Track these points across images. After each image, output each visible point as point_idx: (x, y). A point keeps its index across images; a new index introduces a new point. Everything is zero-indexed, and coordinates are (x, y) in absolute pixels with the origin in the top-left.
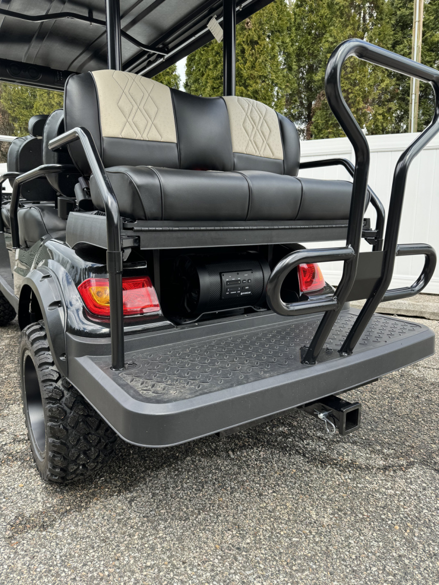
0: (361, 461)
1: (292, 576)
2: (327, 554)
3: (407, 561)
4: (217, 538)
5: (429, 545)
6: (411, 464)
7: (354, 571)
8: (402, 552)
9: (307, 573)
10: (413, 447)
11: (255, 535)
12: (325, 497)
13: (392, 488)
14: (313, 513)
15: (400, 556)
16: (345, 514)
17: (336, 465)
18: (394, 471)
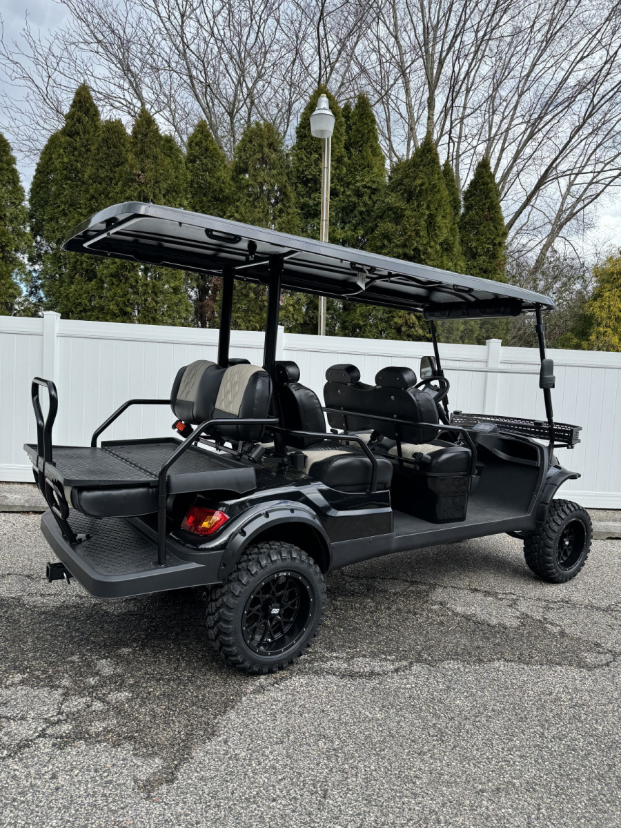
0: (377, 669)
1: (378, 755)
2: (391, 736)
3: (439, 726)
4: (315, 748)
5: (447, 713)
6: (411, 664)
7: (413, 741)
8: (434, 722)
9: (386, 750)
10: (406, 651)
11: (339, 738)
12: (368, 701)
13: (408, 684)
14: (367, 713)
15: (434, 724)
16: (388, 708)
17: (362, 676)
18: (403, 671)
